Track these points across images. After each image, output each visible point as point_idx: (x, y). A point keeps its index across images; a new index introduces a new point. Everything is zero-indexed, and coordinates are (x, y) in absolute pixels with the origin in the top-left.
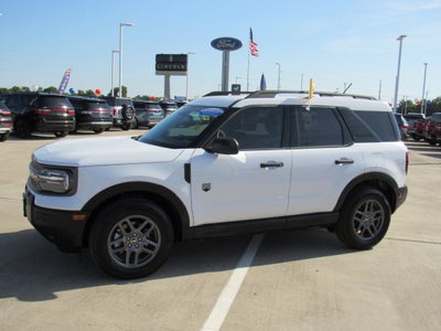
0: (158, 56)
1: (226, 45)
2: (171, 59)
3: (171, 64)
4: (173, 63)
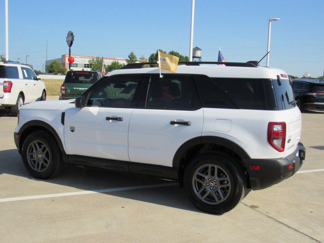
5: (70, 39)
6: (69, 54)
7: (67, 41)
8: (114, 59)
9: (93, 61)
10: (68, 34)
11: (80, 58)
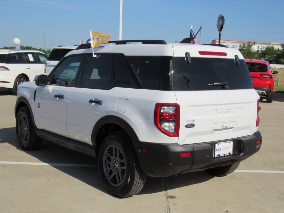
5: (221, 23)
6: (218, 39)
7: (217, 25)
8: (270, 44)
9: (244, 47)
10: (218, 18)
11: (231, 43)
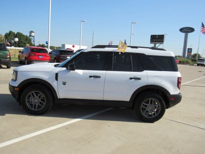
0: (152, 36)
1: (187, 30)
2: (157, 37)
3: (157, 39)
4: (158, 38)
